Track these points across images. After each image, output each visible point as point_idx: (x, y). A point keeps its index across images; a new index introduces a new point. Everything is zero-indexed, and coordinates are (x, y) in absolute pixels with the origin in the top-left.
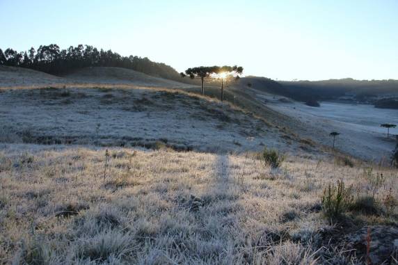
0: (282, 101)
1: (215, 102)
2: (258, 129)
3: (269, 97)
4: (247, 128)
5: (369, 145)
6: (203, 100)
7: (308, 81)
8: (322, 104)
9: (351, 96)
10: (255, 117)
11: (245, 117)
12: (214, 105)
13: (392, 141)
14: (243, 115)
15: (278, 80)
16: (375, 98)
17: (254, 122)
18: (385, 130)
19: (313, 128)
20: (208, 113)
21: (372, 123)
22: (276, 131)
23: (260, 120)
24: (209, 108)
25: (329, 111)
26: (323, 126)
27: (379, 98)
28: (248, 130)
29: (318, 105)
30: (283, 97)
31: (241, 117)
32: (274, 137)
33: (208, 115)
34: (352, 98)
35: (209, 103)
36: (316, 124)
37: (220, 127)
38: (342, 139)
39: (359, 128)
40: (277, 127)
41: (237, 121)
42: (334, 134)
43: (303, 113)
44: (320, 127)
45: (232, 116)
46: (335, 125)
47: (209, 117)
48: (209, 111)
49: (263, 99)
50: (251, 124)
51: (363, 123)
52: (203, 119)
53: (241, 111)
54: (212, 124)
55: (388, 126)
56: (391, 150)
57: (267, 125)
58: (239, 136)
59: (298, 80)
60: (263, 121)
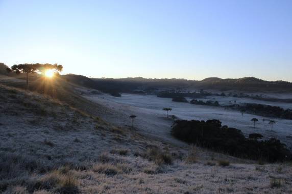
0: (94, 93)
1: (33, 96)
2: (74, 122)
3: (85, 90)
4: (63, 121)
5: (156, 123)
6: (21, 93)
7: (112, 79)
8: (122, 95)
9: (142, 89)
10: (72, 108)
11: (62, 110)
12: (32, 98)
13: (170, 119)
14: (60, 108)
15: (91, 77)
16: (157, 91)
17: (70, 114)
18: (165, 112)
19: (117, 112)
20: (23, 107)
21: (156, 108)
22: (90, 122)
23: (76, 112)
24: (25, 102)
25: (128, 100)
26: (124, 111)
27: (159, 91)
28: (63, 124)
29: (119, 96)
30: (95, 90)
31: (58, 110)
32: (89, 129)
33: (23, 110)
34: (142, 90)
35: (26, 97)
36: (120, 110)
37: (33, 123)
38: (137, 120)
39: (148, 111)
40: (91, 118)
41: (53, 115)
42: (133, 117)
43: (110, 102)
44: (122, 111)
45: (49, 109)
46: (132, 110)
47: (23, 112)
48: (25, 105)
49: (80, 91)
50: (67, 116)
51: (151, 107)
52: (17, 114)
53: (58, 104)
54: (26, 119)
55: (167, 109)
56: (170, 126)
57: (82, 116)
58: (53, 132)
59: (106, 78)
60: (79, 112)
